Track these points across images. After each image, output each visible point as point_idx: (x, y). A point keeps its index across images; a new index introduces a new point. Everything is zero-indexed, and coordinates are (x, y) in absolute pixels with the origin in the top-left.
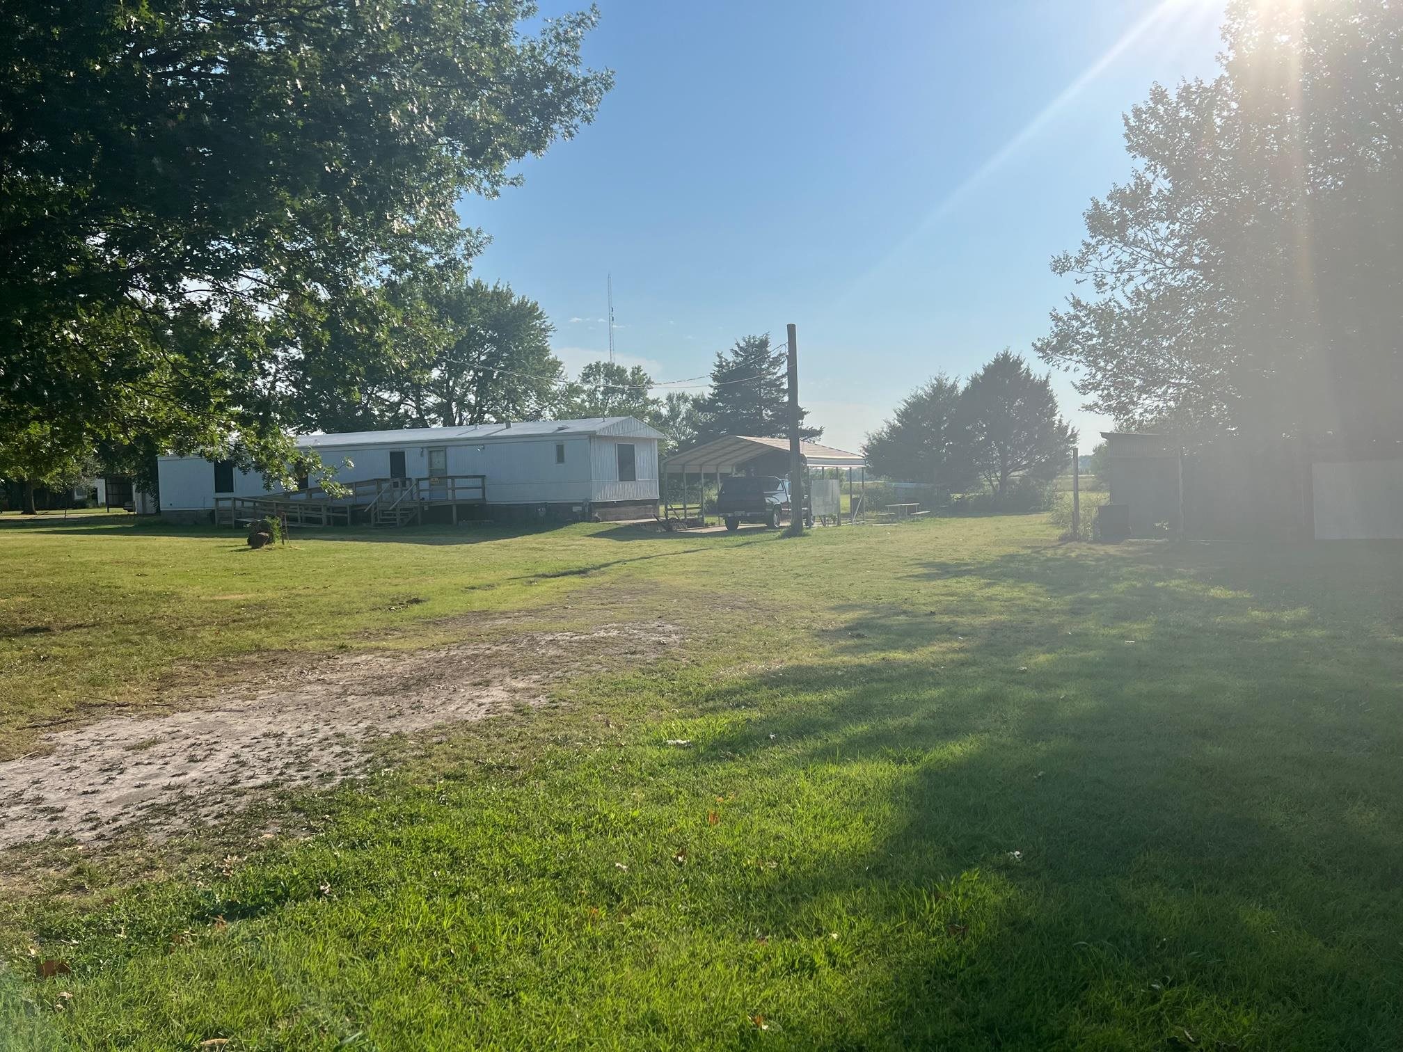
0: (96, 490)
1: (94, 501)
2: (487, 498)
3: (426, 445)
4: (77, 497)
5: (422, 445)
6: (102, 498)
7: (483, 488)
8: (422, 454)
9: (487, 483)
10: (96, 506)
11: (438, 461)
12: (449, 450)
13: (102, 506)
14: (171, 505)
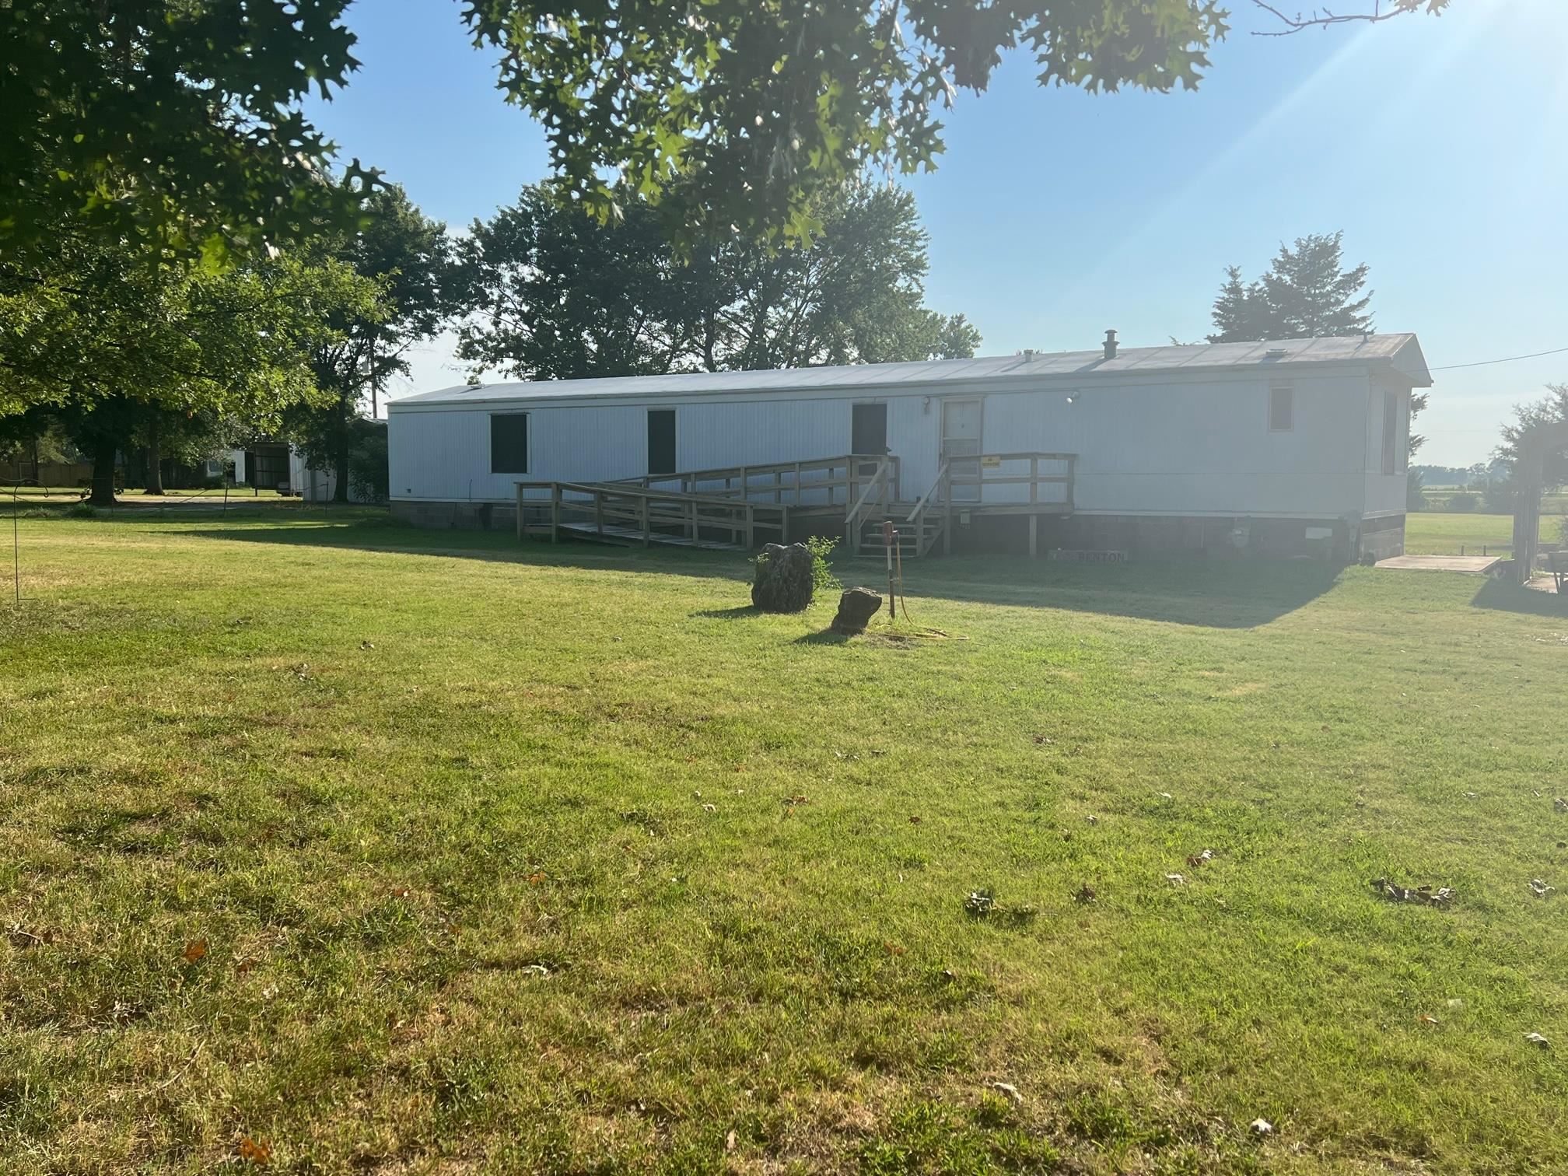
0: (233, 465)
1: (231, 479)
2: (1078, 503)
3: (936, 390)
4: (210, 474)
5: (928, 391)
6: (241, 475)
7: (1070, 482)
8: (926, 410)
9: (1080, 470)
10: (235, 485)
11: (964, 424)
12: (990, 401)
13: (241, 486)
14: (409, 491)
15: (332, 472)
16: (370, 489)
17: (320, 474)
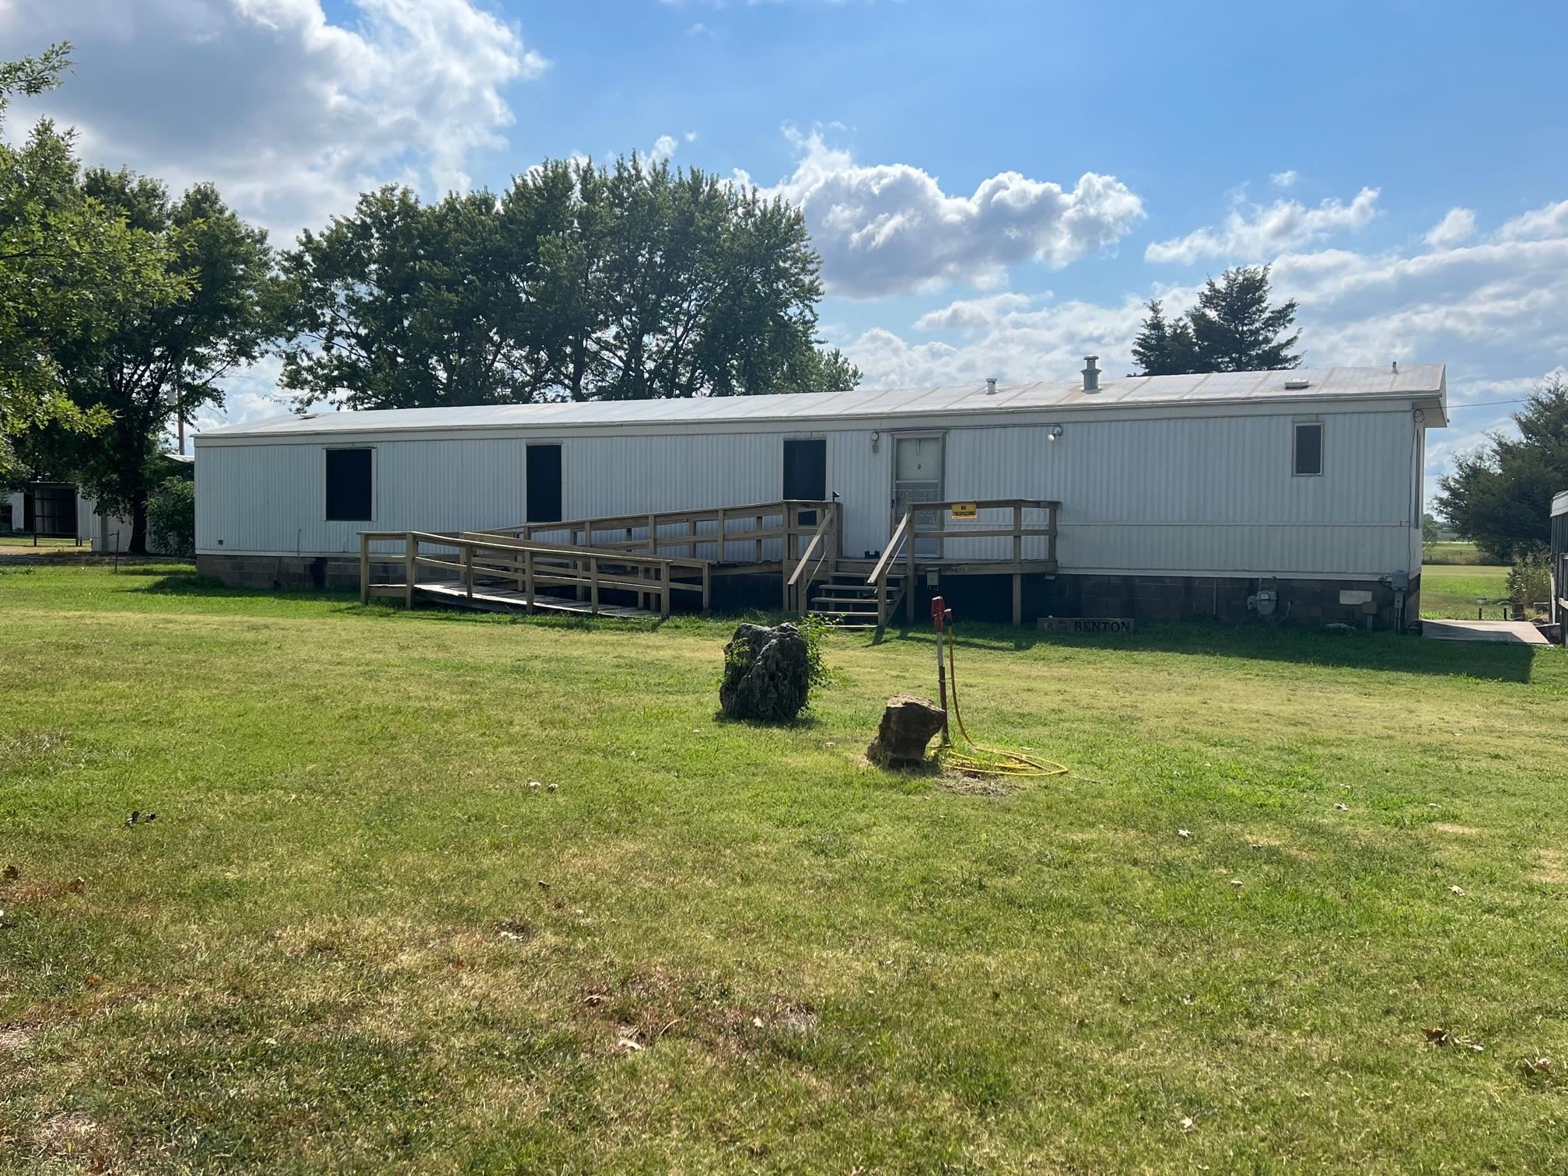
2: (1062, 557)
3: (887, 425)
5: (877, 425)
6: (18, 520)
7: (1052, 533)
8: (875, 448)
9: (1063, 521)
10: (11, 534)
11: (920, 465)
12: (953, 438)
14: (221, 542)
15: (127, 518)
16: (173, 539)
17: (113, 522)
